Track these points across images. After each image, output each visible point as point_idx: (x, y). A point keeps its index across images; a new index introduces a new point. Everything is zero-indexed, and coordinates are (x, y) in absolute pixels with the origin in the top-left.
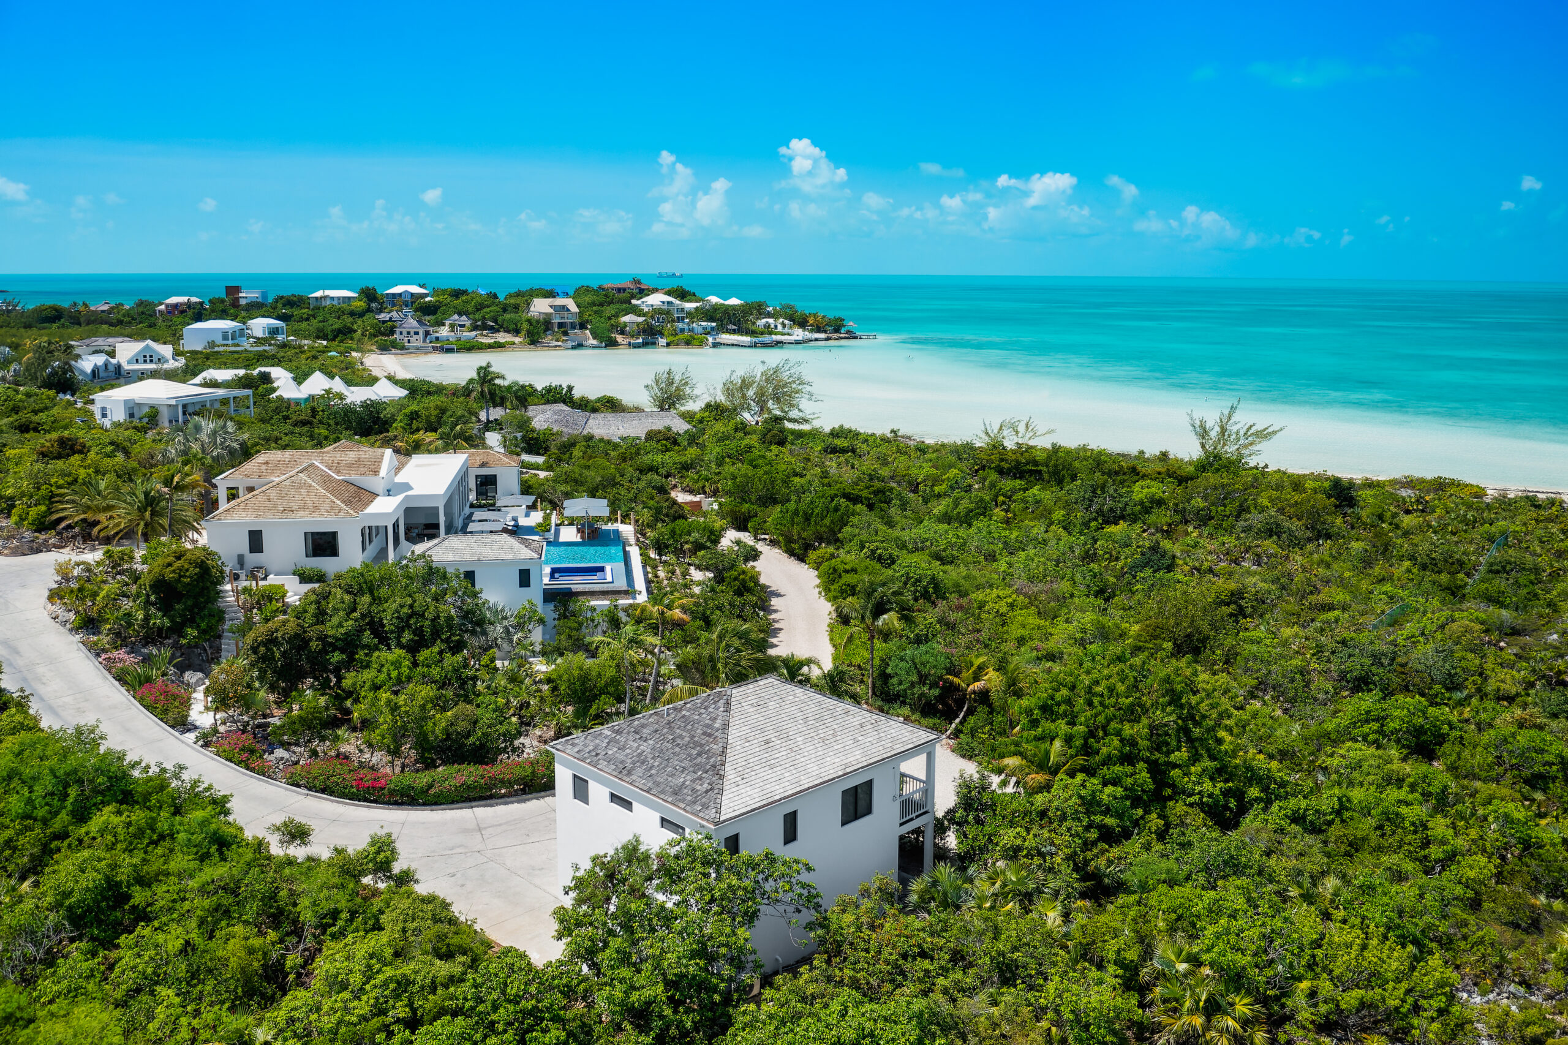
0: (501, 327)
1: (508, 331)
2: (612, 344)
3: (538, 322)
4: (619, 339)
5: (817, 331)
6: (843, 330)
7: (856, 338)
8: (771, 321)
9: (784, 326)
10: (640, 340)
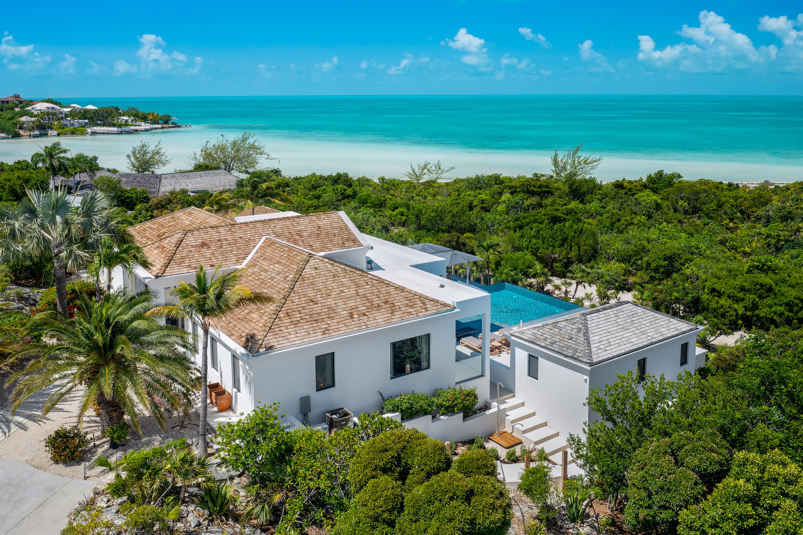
2: (17, 136)
4: (21, 132)
5: (155, 124)
6: (170, 122)
7: (179, 127)
8: (126, 118)
9: (132, 121)
10: (37, 132)
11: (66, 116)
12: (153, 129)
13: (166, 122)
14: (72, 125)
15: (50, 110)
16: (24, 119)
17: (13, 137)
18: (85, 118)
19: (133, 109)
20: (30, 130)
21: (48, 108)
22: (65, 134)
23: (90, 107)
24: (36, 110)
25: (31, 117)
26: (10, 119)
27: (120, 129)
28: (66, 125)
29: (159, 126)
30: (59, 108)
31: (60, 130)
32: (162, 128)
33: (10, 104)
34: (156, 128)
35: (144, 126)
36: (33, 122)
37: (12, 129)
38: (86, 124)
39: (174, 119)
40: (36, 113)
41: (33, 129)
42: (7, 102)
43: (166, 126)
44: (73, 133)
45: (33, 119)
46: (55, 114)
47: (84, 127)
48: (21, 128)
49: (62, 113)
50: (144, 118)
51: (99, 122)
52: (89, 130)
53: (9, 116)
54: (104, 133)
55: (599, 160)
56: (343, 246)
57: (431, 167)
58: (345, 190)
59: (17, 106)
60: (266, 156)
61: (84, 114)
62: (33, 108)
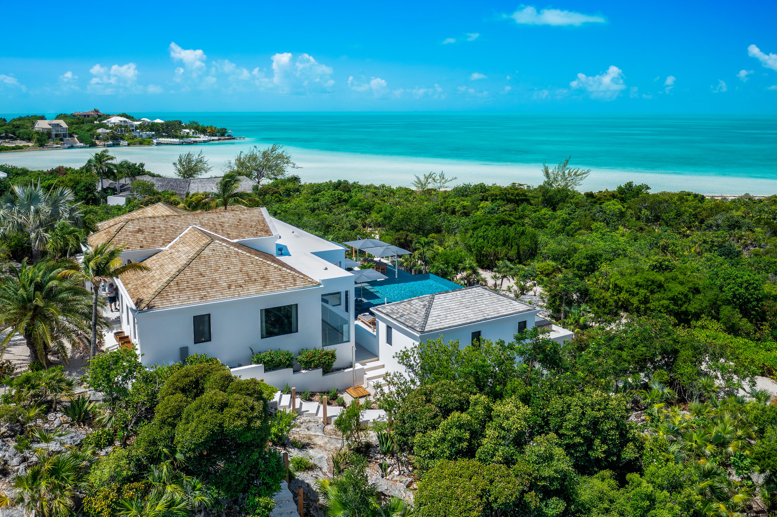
0: (18, 137)
1: (23, 139)
2: (93, 145)
3: (43, 133)
4: (97, 142)
5: (213, 136)
6: (226, 134)
7: (234, 139)
8: (187, 131)
9: (193, 133)
10: (111, 142)
11: (137, 128)
12: (210, 140)
13: (223, 135)
14: (141, 136)
15: (123, 124)
16: (100, 131)
17: (90, 147)
18: (152, 130)
19: (194, 123)
20: (105, 141)
21: (121, 121)
22: (135, 144)
23: (158, 121)
24: (111, 123)
25: (107, 129)
26: (88, 131)
27: (181, 141)
28: (135, 137)
29: (216, 138)
30: (130, 121)
31: (130, 141)
32: (219, 140)
33: (90, 118)
34: (213, 140)
35: (203, 138)
36: (108, 134)
37: (90, 139)
38: (153, 135)
39: (230, 132)
40: (110, 126)
41: (107, 140)
42: (88, 116)
43: (222, 138)
44: (141, 143)
45: (108, 131)
46: (126, 127)
47: (151, 138)
48: (97, 139)
49: (132, 126)
50: (204, 131)
51: (164, 134)
52: (155, 141)
53: (88, 128)
54: (167, 144)
55: (588, 171)
56: (256, 235)
57: (435, 177)
58: (341, 195)
59: (96, 120)
60: (292, 165)
61: (152, 127)
62: (108, 121)
